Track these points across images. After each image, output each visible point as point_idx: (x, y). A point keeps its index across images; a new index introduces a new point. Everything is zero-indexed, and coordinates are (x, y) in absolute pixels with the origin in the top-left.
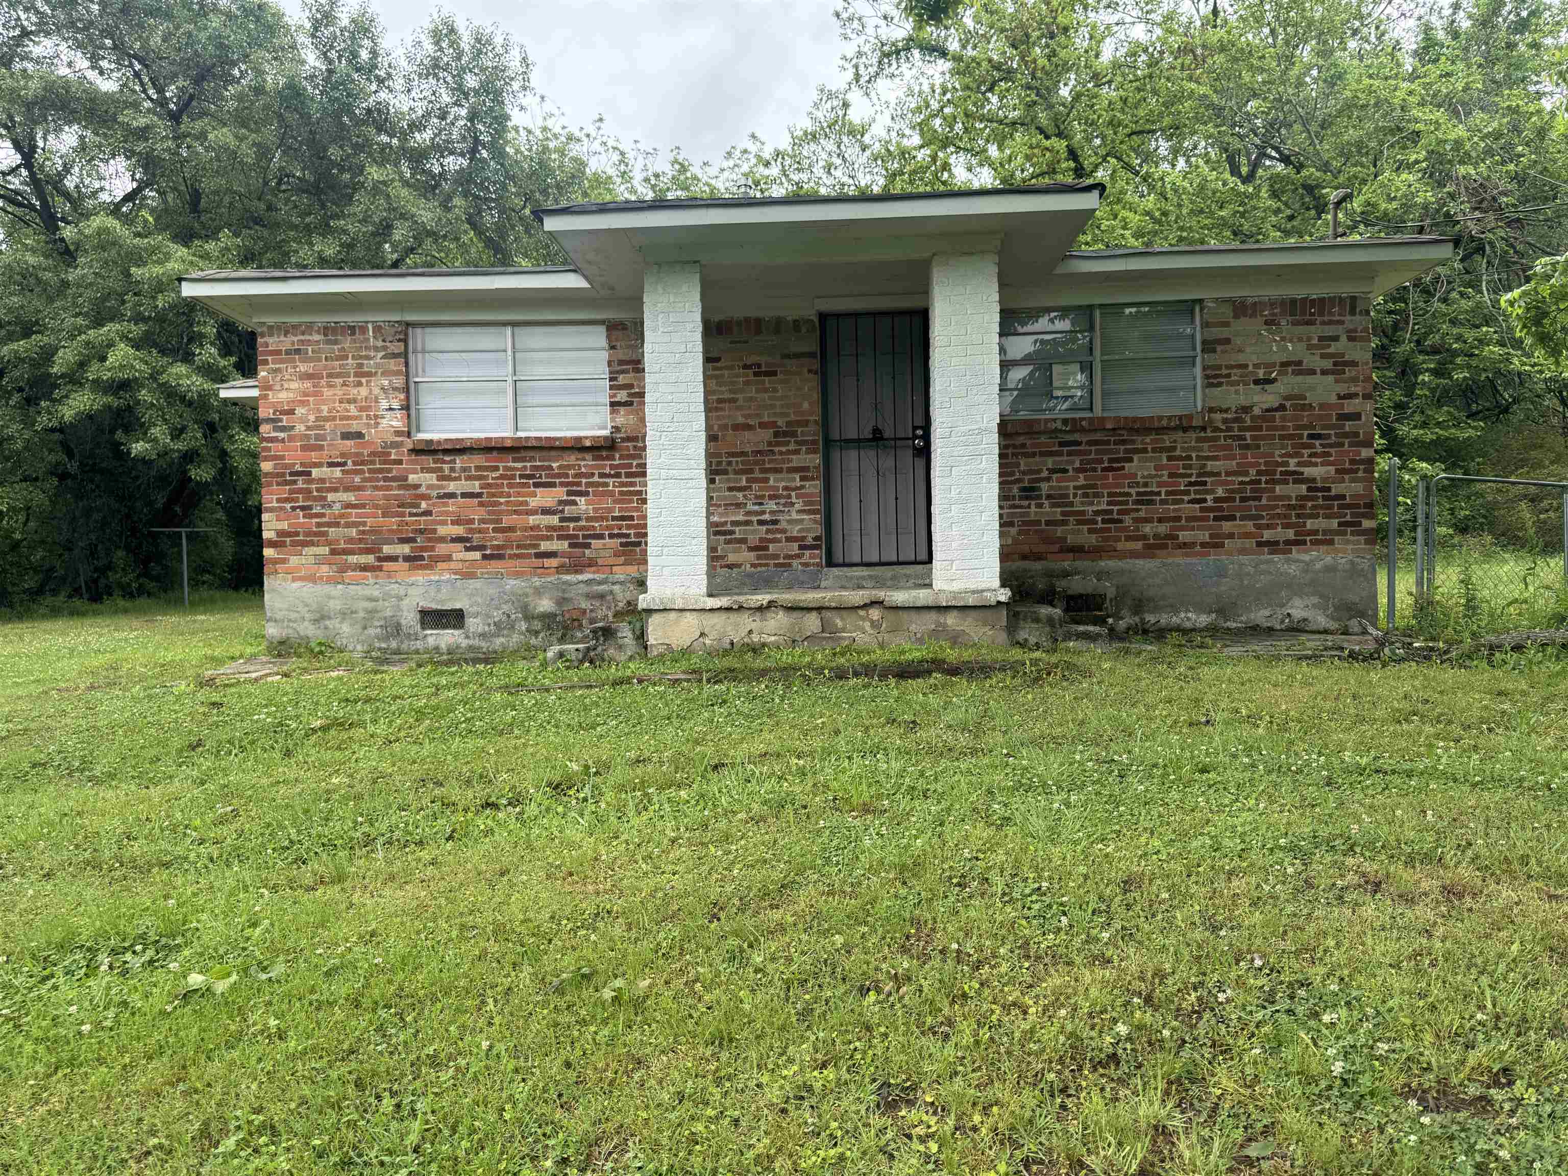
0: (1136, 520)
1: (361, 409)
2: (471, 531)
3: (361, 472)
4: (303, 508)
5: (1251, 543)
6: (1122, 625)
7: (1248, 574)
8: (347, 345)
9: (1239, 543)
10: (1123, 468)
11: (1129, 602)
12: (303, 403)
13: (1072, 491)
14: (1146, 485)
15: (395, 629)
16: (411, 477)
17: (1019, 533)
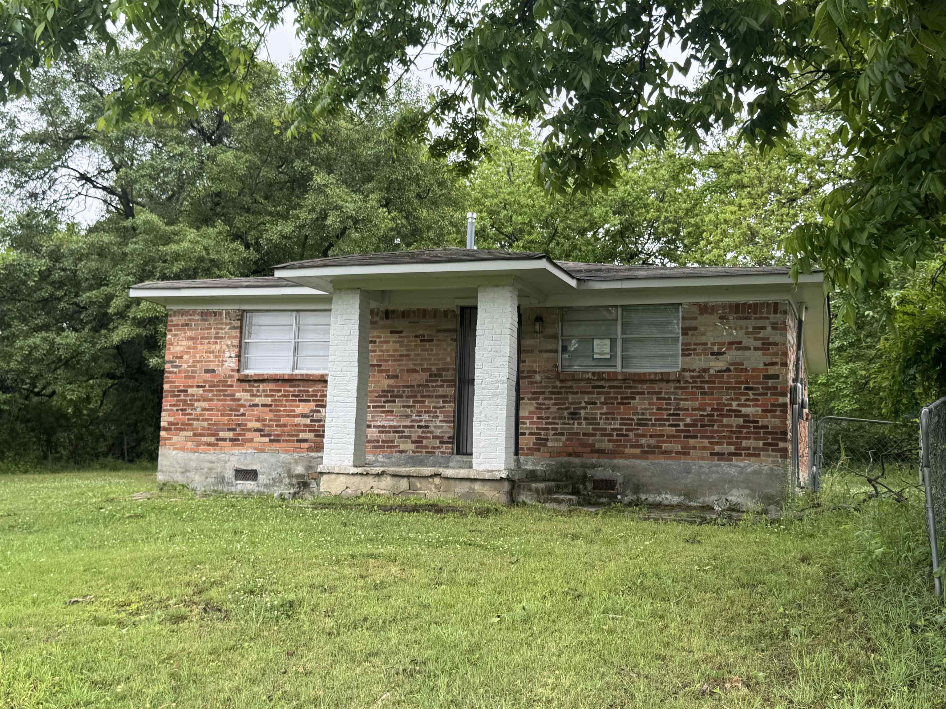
0: (636, 435)
1: (216, 357)
2: (264, 425)
3: (212, 391)
4: (182, 410)
5: (707, 453)
6: (626, 500)
7: (704, 473)
8: (212, 322)
9: (699, 453)
10: (629, 403)
11: (632, 486)
12: (187, 353)
13: (599, 416)
14: (643, 414)
15: (222, 480)
16: (237, 394)
17: (567, 440)
